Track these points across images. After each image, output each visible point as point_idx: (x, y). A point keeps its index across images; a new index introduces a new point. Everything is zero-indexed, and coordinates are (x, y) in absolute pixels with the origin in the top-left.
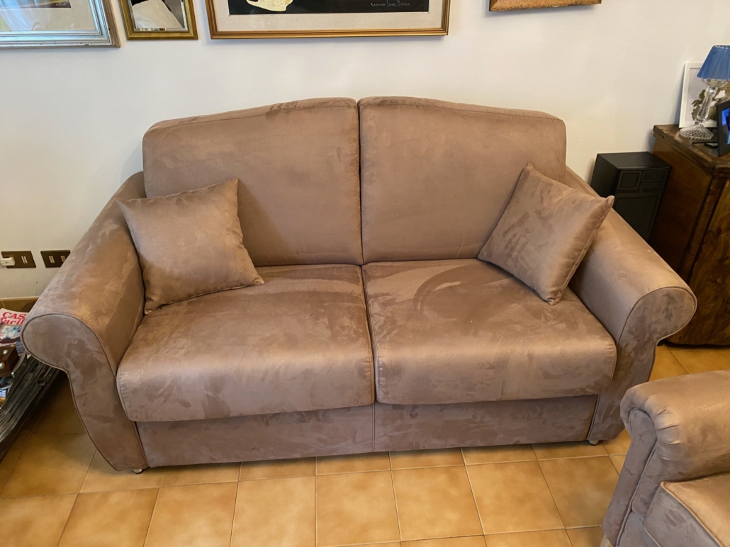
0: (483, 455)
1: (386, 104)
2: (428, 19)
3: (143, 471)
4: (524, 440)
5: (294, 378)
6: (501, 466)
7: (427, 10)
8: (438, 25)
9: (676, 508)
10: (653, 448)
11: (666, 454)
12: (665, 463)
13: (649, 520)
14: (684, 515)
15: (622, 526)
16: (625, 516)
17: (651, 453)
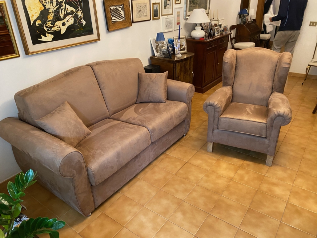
0: (169, 150)
1: (97, 64)
2: (94, 36)
3: (91, 213)
4: (176, 140)
5: (135, 144)
6: (175, 150)
7: (93, 34)
8: (97, 38)
9: (224, 119)
10: (215, 111)
11: (218, 110)
12: (218, 112)
13: (220, 127)
14: (227, 119)
15: (213, 136)
16: (213, 133)
17: (214, 113)
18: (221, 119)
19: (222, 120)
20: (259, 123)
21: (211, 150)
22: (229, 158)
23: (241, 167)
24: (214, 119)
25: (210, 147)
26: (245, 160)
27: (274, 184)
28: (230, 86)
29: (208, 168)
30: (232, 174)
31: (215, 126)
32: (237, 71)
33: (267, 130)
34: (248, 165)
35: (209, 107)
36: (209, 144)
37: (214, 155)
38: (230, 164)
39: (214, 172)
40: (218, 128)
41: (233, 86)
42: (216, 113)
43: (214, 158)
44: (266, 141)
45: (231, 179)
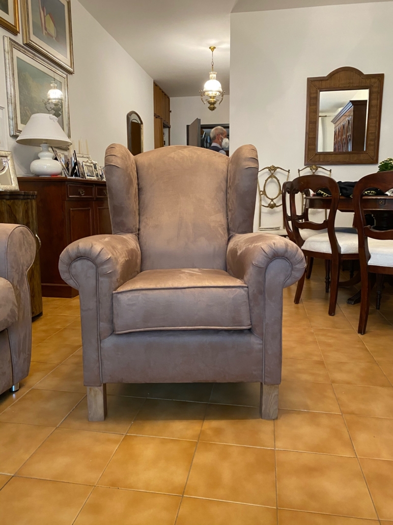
9: (130, 295)
10: (98, 275)
11: (107, 268)
12: (109, 275)
13: (118, 322)
14: (136, 294)
15: (100, 360)
16: (99, 349)
17: (97, 280)
18: (119, 296)
19: (124, 298)
20: (227, 290)
21: (101, 411)
22: (160, 424)
23: (200, 442)
24: (98, 302)
25: (97, 400)
26: (204, 419)
27: (311, 470)
28: (132, 232)
29: (94, 476)
30: (178, 475)
31: (104, 325)
32: (143, 197)
33: (252, 305)
34: (218, 432)
35: (78, 264)
36: (92, 393)
37: (111, 425)
38: (164, 442)
39: (114, 484)
40: (113, 332)
41: (138, 234)
42: (101, 279)
43: (113, 436)
44: (254, 341)
45: (180, 494)
